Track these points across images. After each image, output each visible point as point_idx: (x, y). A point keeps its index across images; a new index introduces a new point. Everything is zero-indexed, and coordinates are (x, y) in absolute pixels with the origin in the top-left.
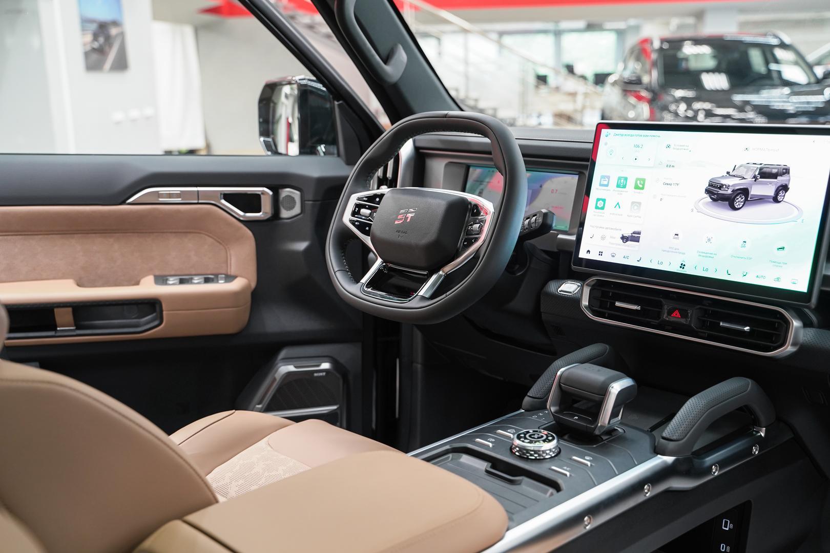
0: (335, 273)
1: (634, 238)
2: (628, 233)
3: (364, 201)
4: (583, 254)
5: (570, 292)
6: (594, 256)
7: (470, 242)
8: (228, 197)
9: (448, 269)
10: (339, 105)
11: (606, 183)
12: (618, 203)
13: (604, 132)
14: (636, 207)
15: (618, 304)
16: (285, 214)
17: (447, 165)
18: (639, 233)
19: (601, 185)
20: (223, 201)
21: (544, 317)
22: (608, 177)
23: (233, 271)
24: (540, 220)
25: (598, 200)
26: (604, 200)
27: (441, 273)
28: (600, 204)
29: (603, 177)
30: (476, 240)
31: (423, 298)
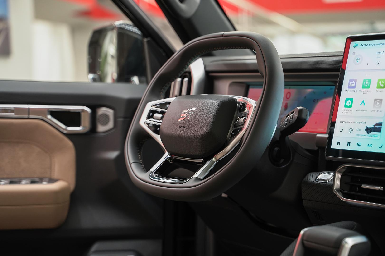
0: (130, 164)
1: (377, 129)
2: (371, 125)
3: (157, 107)
4: (334, 146)
5: (326, 180)
6: (343, 147)
7: (236, 133)
8: (54, 114)
9: (220, 156)
10: (148, 42)
11: (353, 85)
12: (363, 101)
13: (353, 44)
14: (378, 103)
15: (364, 186)
16: (101, 128)
17: (231, 85)
18: (381, 124)
19: (349, 87)
20: (49, 117)
21: (305, 203)
22: (355, 81)
23: (56, 175)
24: (296, 115)
25: (347, 100)
26: (352, 100)
27: (214, 159)
28: (349, 103)
29: (351, 81)
30: (241, 129)
31: (198, 179)
